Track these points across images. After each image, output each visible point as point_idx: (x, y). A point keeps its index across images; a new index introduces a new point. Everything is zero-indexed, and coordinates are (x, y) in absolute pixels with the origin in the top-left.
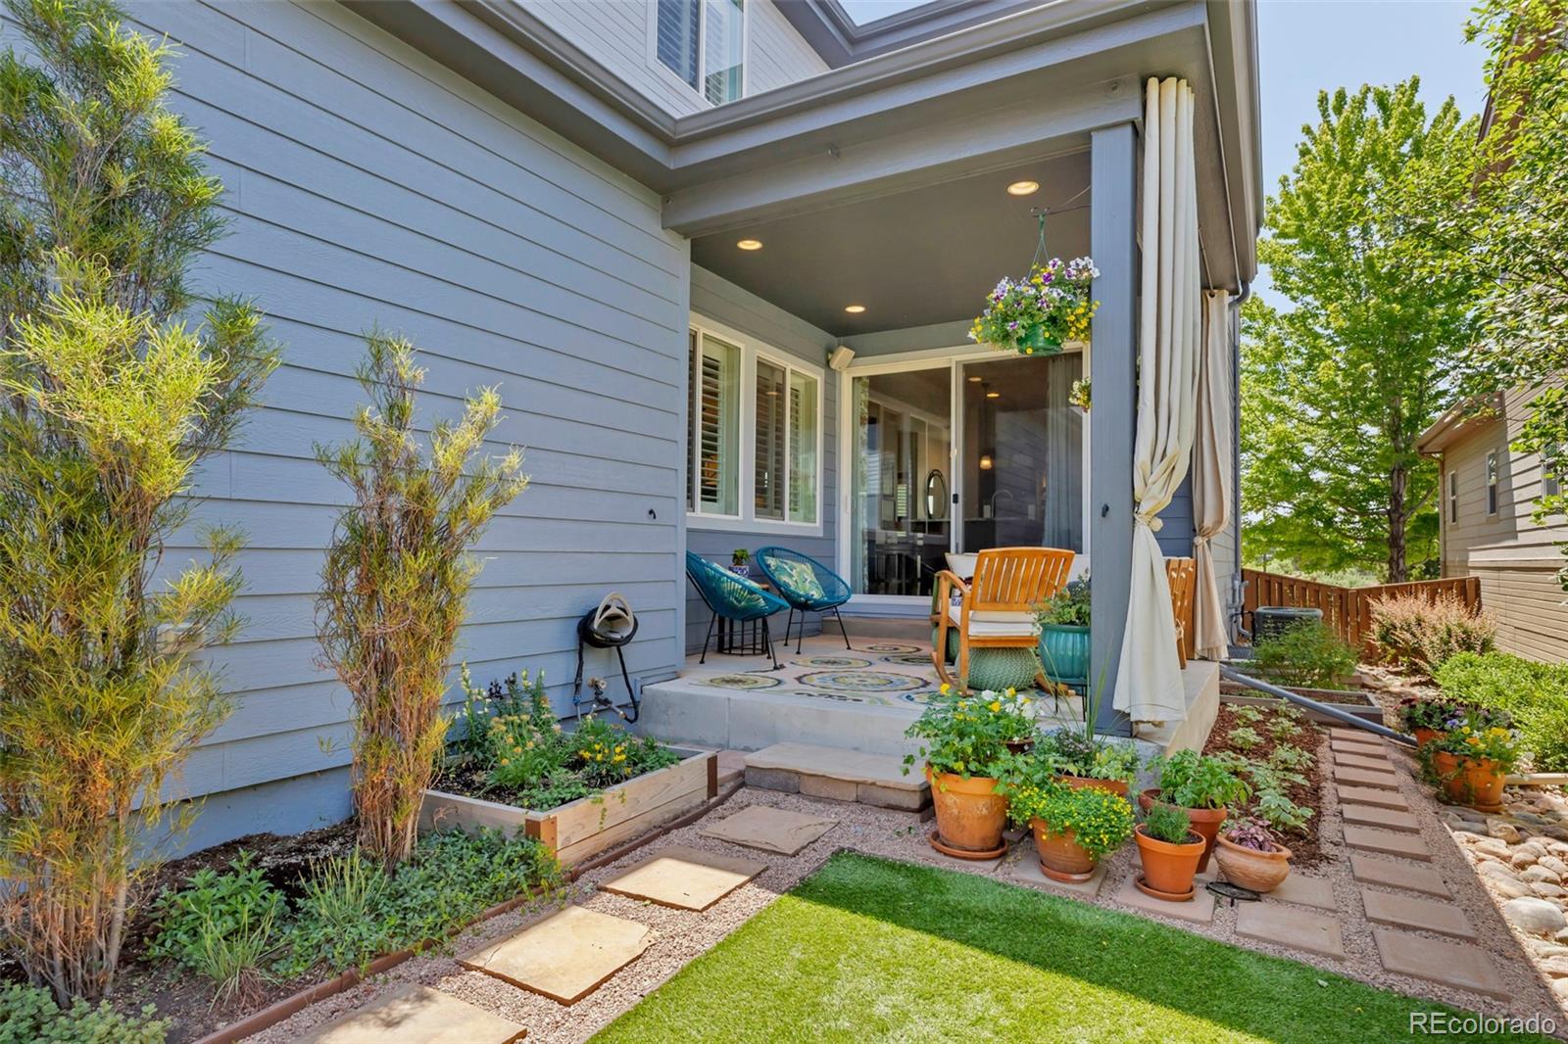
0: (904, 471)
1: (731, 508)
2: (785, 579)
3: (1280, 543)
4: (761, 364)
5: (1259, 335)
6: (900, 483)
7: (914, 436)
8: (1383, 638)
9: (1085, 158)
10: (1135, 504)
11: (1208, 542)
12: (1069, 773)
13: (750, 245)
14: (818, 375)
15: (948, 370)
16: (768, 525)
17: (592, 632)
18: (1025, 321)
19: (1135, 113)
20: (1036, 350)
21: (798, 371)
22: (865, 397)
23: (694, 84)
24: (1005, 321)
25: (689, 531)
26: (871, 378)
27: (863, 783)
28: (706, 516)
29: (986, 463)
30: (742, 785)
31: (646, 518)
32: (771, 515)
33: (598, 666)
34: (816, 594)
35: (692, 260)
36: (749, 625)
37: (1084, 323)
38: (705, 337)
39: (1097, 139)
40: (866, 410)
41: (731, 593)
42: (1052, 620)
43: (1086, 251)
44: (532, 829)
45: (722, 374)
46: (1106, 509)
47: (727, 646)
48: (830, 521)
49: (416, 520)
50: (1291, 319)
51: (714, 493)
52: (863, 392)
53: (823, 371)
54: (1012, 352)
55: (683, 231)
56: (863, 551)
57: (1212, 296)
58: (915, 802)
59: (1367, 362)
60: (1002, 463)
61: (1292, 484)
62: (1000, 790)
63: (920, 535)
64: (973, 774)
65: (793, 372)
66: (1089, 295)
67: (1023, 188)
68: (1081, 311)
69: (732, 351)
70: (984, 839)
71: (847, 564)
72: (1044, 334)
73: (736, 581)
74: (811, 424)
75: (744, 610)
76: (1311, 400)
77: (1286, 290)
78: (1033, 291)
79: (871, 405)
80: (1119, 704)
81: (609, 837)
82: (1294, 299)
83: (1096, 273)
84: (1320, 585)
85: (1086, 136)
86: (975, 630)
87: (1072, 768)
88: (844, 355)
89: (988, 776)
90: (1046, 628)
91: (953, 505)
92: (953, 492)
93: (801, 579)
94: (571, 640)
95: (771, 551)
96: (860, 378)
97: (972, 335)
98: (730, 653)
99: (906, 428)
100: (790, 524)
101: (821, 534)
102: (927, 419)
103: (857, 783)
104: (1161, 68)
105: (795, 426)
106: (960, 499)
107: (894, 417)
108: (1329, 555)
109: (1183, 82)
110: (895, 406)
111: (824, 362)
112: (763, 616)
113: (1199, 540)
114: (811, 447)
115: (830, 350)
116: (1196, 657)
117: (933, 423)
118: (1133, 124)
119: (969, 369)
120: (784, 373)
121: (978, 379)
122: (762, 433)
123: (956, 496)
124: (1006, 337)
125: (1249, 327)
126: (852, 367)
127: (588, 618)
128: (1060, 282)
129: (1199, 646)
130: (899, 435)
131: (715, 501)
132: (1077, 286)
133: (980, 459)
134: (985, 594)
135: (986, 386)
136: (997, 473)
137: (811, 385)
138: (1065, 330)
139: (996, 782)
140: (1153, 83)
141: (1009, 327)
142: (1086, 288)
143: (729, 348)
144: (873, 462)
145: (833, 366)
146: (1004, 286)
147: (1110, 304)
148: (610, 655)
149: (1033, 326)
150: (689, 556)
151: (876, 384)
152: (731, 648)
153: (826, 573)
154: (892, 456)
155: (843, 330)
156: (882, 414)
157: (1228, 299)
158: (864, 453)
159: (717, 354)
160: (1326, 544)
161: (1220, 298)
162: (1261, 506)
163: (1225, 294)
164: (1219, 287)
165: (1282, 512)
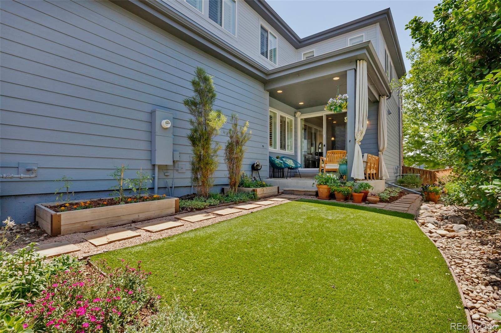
0: (313, 143)
1: (275, 148)
2: (287, 163)
3: (417, 161)
4: (281, 117)
6: (312, 146)
7: (315, 134)
9: (346, 74)
10: (355, 140)
11: (382, 153)
12: (342, 186)
13: (280, 92)
14: (293, 118)
15: (322, 117)
16: (282, 152)
17: (254, 167)
18: (335, 106)
19: (355, 67)
20: (337, 112)
21: (289, 118)
22: (303, 123)
23: (267, 57)
24: (331, 106)
25: (269, 152)
26: (305, 119)
27: (305, 191)
28: (271, 149)
29: (333, 139)
30: (283, 193)
31: (262, 147)
32: (283, 150)
33: (255, 174)
34: (294, 166)
35: (270, 96)
36: (280, 170)
37: (345, 106)
38: (270, 111)
39: (348, 72)
41: (277, 163)
42: (341, 163)
43: (346, 93)
44: (254, 191)
45: (273, 119)
46: (350, 141)
48: (296, 152)
49: (237, 143)
51: (272, 144)
53: (294, 117)
54: (333, 112)
55: (268, 91)
56: (303, 159)
57: (382, 97)
58: (315, 194)
60: (337, 139)
61: (419, 145)
62: (329, 187)
63: (317, 157)
64: (325, 185)
65: (287, 118)
66: (346, 102)
67: (336, 79)
68: (344, 104)
69: (275, 114)
70: (326, 196)
71: (299, 160)
72: (338, 109)
73: (278, 161)
74: (291, 131)
75: (279, 167)
78: (336, 101)
79: (305, 125)
80: (352, 176)
81: (264, 195)
83: (348, 97)
85: (346, 71)
86: (327, 167)
87: (342, 185)
88: (298, 114)
89: (327, 185)
90: (340, 165)
92: (324, 144)
93: (290, 163)
94: (250, 169)
95: (284, 157)
96: (302, 119)
97: (325, 109)
99: (313, 131)
100: (287, 152)
101: (294, 155)
102: (318, 129)
103: (304, 191)
104: (359, 59)
105: (288, 132)
106: (326, 146)
107: (310, 128)
109: (364, 61)
110: (310, 125)
111: (294, 115)
112: (283, 169)
113: (380, 153)
114: (291, 137)
115: (295, 113)
116: (380, 179)
117: (320, 130)
118: (355, 69)
119: (328, 116)
120: (285, 118)
121: (330, 118)
122: (281, 132)
124: (331, 110)
126: (301, 116)
127: (254, 164)
128: (341, 99)
129: (380, 176)
130: (312, 133)
131: (272, 146)
132: (344, 99)
133: (331, 138)
134: (329, 160)
135: (333, 120)
136: (336, 142)
137: (291, 121)
138: (342, 108)
139: (328, 185)
140: (358, 61)
141: (332, 108)
142: (346, 100)
143: (274, 113)
144: (305, 142)
145: (296, 116)
146: (331, 99)
147: (350, 103)
148: (256, 172)
149: (336, 107)
150: (269, 156)
151: (306, 120)
153: (295, 161)
154: (310, 140)
155: (298, 108)
156: (307, 128)
157: (386, 98)
158: (303, 139)
159: (272, 115)
160: (431, 161)
161: (384, 98)
162: (412, 151)
163: (385, 97)
164: (384, 95)
165: (418, 152)
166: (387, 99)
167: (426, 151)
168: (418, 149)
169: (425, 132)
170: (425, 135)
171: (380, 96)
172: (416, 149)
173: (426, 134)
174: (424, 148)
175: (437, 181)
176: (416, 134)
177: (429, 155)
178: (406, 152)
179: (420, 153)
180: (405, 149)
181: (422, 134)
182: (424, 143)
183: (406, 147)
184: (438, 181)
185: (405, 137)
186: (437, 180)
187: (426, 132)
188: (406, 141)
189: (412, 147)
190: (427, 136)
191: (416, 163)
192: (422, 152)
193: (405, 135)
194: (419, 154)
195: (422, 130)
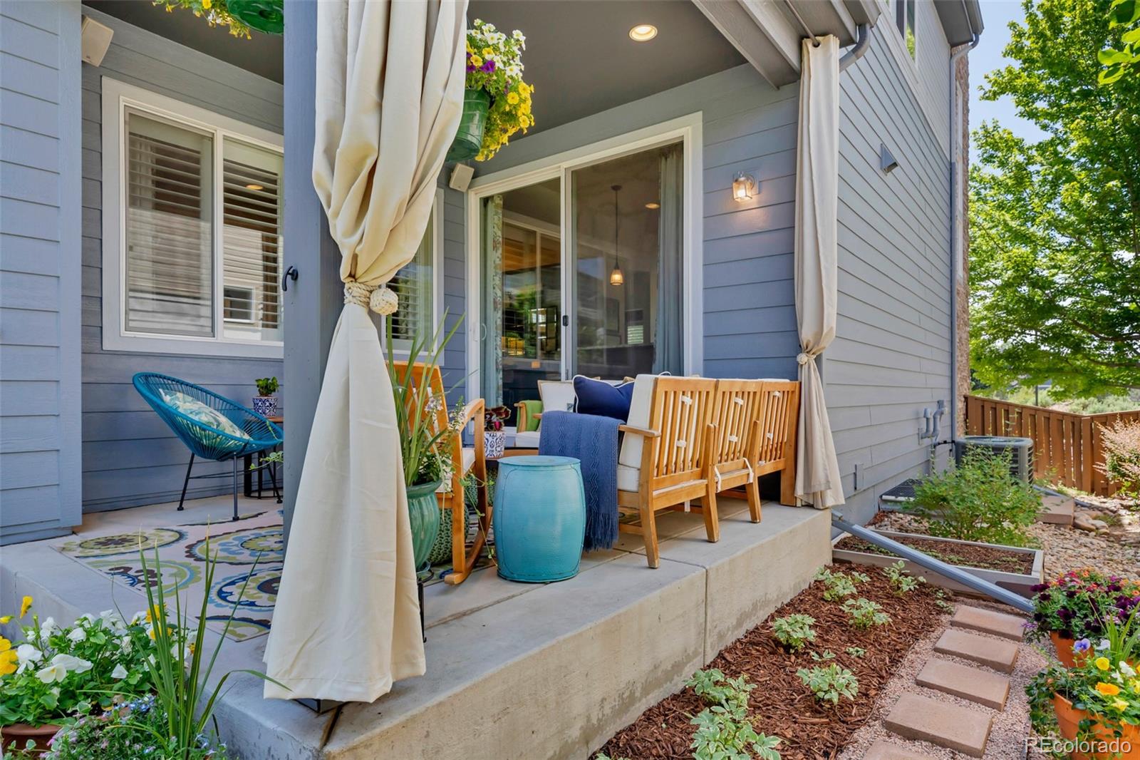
3: (1027, 370)
5: (1003, 164)
8: (1114, 469)
38: (226, 138)
40: (499, 233)
47: (255, 487)
50: (1041, 147)
51: (275, 319)
52: (496, 213)
57: (816, 46)
59: (1115, 179)
61: (1034, 312)
76: (1056, 224)
77: (1032, 115)
82: (1045, 127)
84: (1051, 412)
88: (460, 172)
91: (563, 328)
92: (563, 314)
98: (260, 497)
108: (1080, 382)
113: (803, 359)
116: (799, 504)
123: (565, 317)
125: (992, 156)
131: (275, 327)
145: (452, 186)
152: (260, 490)
157: (837, 49)
160: (1077, 371)
161: (827, 50)
162: (1008, 334)
163: (833, 42)
164: (824, 34)
165: (1029, 339)
166: (842, 61)
167: (1057, 336)
168: (1031, 328)
169: (1054, 267)
170: (1056, 279)
171: (801, 38)
172: (1022, 327)
173: (1061, 275)
174: (1050, 322)
175: (1104, 460)
176: (1023, 273)
177: (1066, 351)
178: (986, 337)
179: (1037, 340)
180: (982, 329)
181: (1046, 273)
182: (1050, 308)
183: (984, 322)
184: (1109, 460)
185: (983, 284)
186: (1107, 456)
187: (1059, 268)
188: (988, 301)
189: (1008, 321)
190: (1061, 282)
191: (1020, 377)
192: (1044, 341)
193: (983, 280)
194: (1034, 347)
195: (1044, 260)
